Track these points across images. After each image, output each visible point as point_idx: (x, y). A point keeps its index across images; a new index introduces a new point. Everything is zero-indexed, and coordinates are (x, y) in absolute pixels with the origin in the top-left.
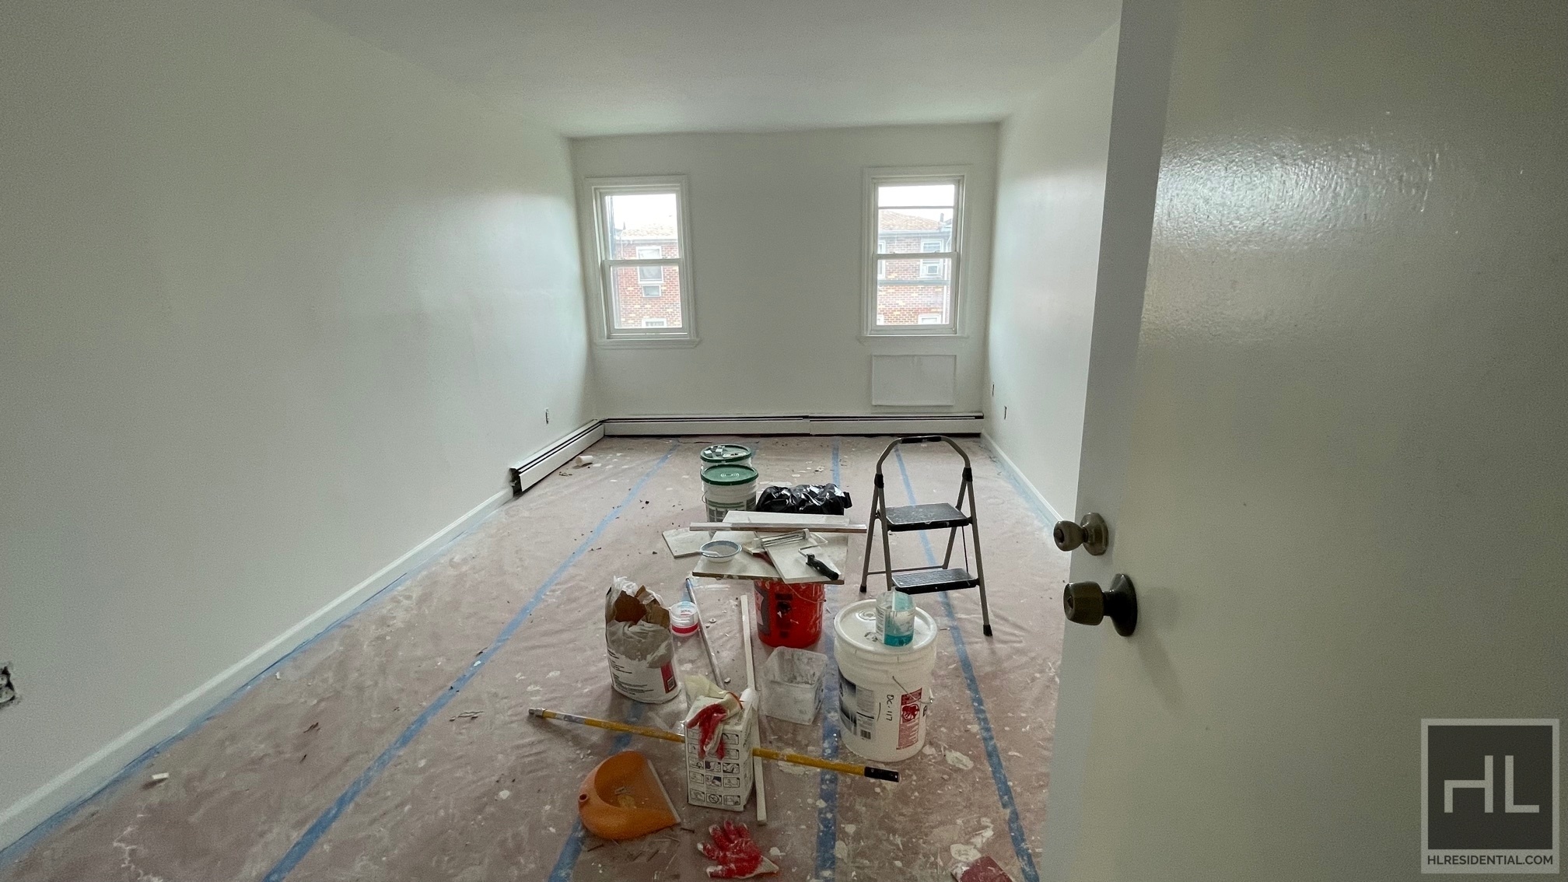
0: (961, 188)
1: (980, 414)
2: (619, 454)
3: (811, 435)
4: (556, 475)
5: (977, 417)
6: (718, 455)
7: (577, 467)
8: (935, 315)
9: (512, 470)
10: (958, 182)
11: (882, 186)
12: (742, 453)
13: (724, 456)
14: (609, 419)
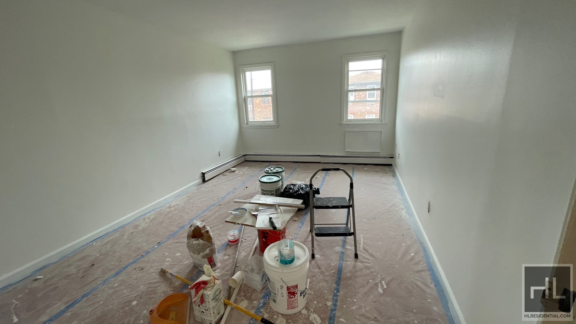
0: (384, 60)
1: (392, 156)
2: (247, 168)
3: (321, 163)
4: (221, 175)
5: (391, 158)
6: (271, 170)
7: (230, 172)
8: (372, 115)
9: (203, 173)
10: (383, 58)
11: (350, 62)
12: (280, 170)
13: (273, 171)
14: (247, 155)
